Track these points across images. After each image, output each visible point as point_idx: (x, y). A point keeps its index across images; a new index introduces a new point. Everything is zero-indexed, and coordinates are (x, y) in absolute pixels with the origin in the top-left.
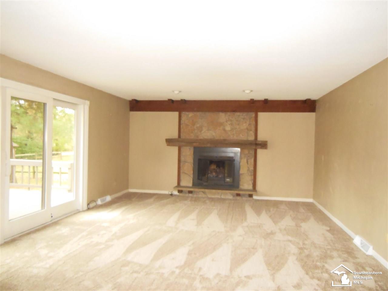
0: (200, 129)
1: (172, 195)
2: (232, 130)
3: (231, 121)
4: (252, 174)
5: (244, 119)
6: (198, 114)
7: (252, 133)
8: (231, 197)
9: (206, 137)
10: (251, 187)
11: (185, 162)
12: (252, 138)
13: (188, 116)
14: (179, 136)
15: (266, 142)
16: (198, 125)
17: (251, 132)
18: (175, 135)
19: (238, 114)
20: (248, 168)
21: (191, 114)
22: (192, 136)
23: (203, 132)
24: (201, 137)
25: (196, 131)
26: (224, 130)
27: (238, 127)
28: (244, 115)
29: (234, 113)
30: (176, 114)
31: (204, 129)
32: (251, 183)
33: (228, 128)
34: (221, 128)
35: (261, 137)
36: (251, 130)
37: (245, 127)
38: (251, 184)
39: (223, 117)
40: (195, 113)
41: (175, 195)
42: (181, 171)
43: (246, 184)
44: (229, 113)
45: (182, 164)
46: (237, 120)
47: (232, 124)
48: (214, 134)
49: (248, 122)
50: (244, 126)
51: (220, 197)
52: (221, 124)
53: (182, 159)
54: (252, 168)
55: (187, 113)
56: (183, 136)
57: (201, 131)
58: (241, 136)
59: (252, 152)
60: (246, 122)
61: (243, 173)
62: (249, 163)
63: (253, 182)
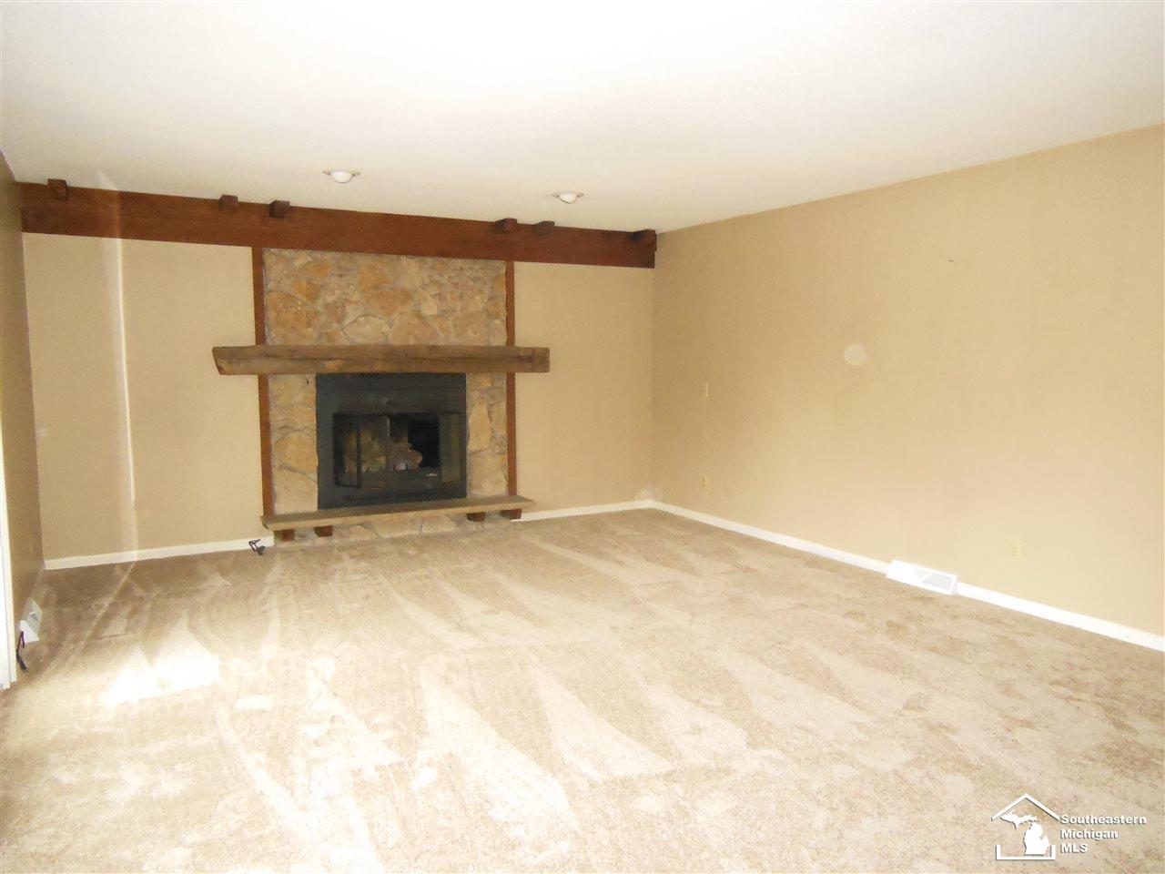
0: (337, 312)
1: (260, 551)
2: (442, 315)
3: (440, 285)
4: (505, 449)
5: (475, 279)
6: (329, 257)
7: (499, 324)
8: (449, 528)
9: (360, 341)
10: (502, 489)
11: (286, 428)
12: (499, 340)
13: (289, 265)
14: (260, 337)
15: (546, 351)
16: (330, 299)
17: (497, 322)
18: (244, 334)
19: (459, 263)
20: (493, 431)
21: (301, 259)
22: (309, 338)
23: (347, 321)
24: (342, 341)
25: (323, 318)
26: (419, 316)
27: (459, 305)
28: (477, 267)
29: (445, 260)
30: (244, 254)
31: (352, 313)
32: (502, 476)
33: (430, 309)
34: (409, 308)
35: (527, 336)
36: (497, 316)
37: (481, 306)
38: (504, 479)
39: (412, 272)
40: (319, 255)
41: (273, 551)
42: (276, 463)
43: (486, 481)
44: (430, 260)
45: (274, 438)
46: (456, 285)
47: (440, 296)
48: (386, 328)
49: (487, 292)
50: (478, 303)
51: (418, 533)
52: (406, 296)
53: (276, 418)
54: (503, 432)
55: (286, 253)
56: (275, 338)
57: (340, 319)
58: (470, 333)
59: (502, 384)
60: (481, 292)
61: (478, 449)
62: (495, 415)
63: (506, 473)
